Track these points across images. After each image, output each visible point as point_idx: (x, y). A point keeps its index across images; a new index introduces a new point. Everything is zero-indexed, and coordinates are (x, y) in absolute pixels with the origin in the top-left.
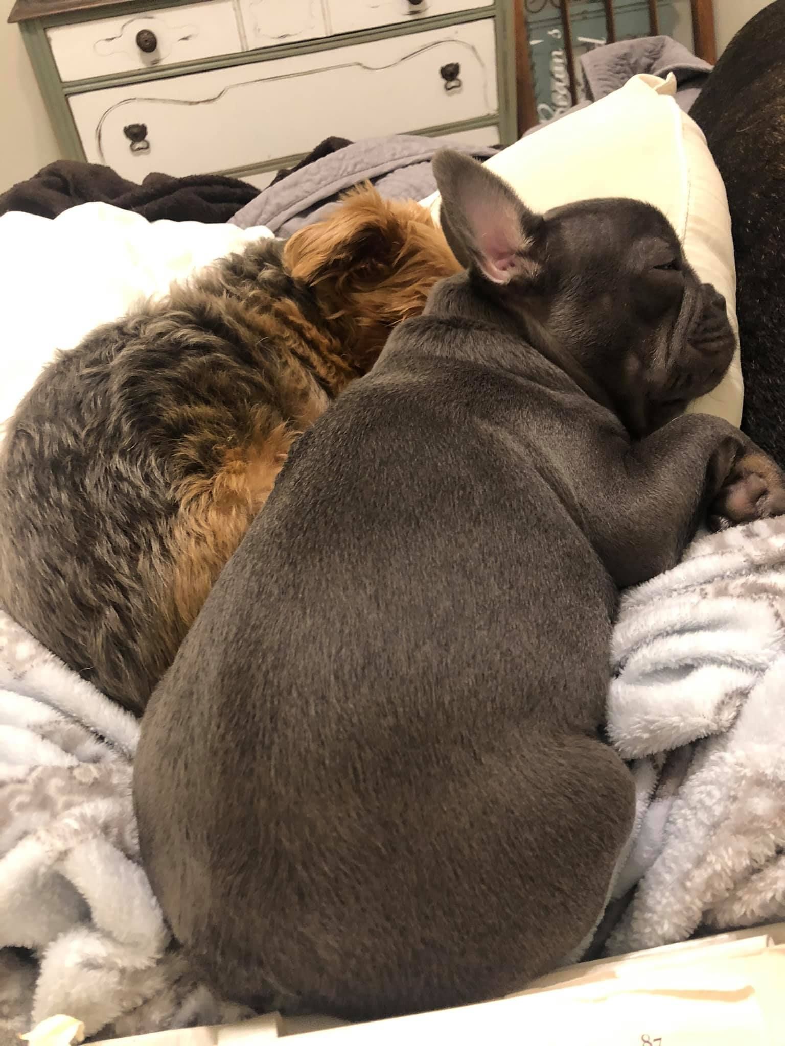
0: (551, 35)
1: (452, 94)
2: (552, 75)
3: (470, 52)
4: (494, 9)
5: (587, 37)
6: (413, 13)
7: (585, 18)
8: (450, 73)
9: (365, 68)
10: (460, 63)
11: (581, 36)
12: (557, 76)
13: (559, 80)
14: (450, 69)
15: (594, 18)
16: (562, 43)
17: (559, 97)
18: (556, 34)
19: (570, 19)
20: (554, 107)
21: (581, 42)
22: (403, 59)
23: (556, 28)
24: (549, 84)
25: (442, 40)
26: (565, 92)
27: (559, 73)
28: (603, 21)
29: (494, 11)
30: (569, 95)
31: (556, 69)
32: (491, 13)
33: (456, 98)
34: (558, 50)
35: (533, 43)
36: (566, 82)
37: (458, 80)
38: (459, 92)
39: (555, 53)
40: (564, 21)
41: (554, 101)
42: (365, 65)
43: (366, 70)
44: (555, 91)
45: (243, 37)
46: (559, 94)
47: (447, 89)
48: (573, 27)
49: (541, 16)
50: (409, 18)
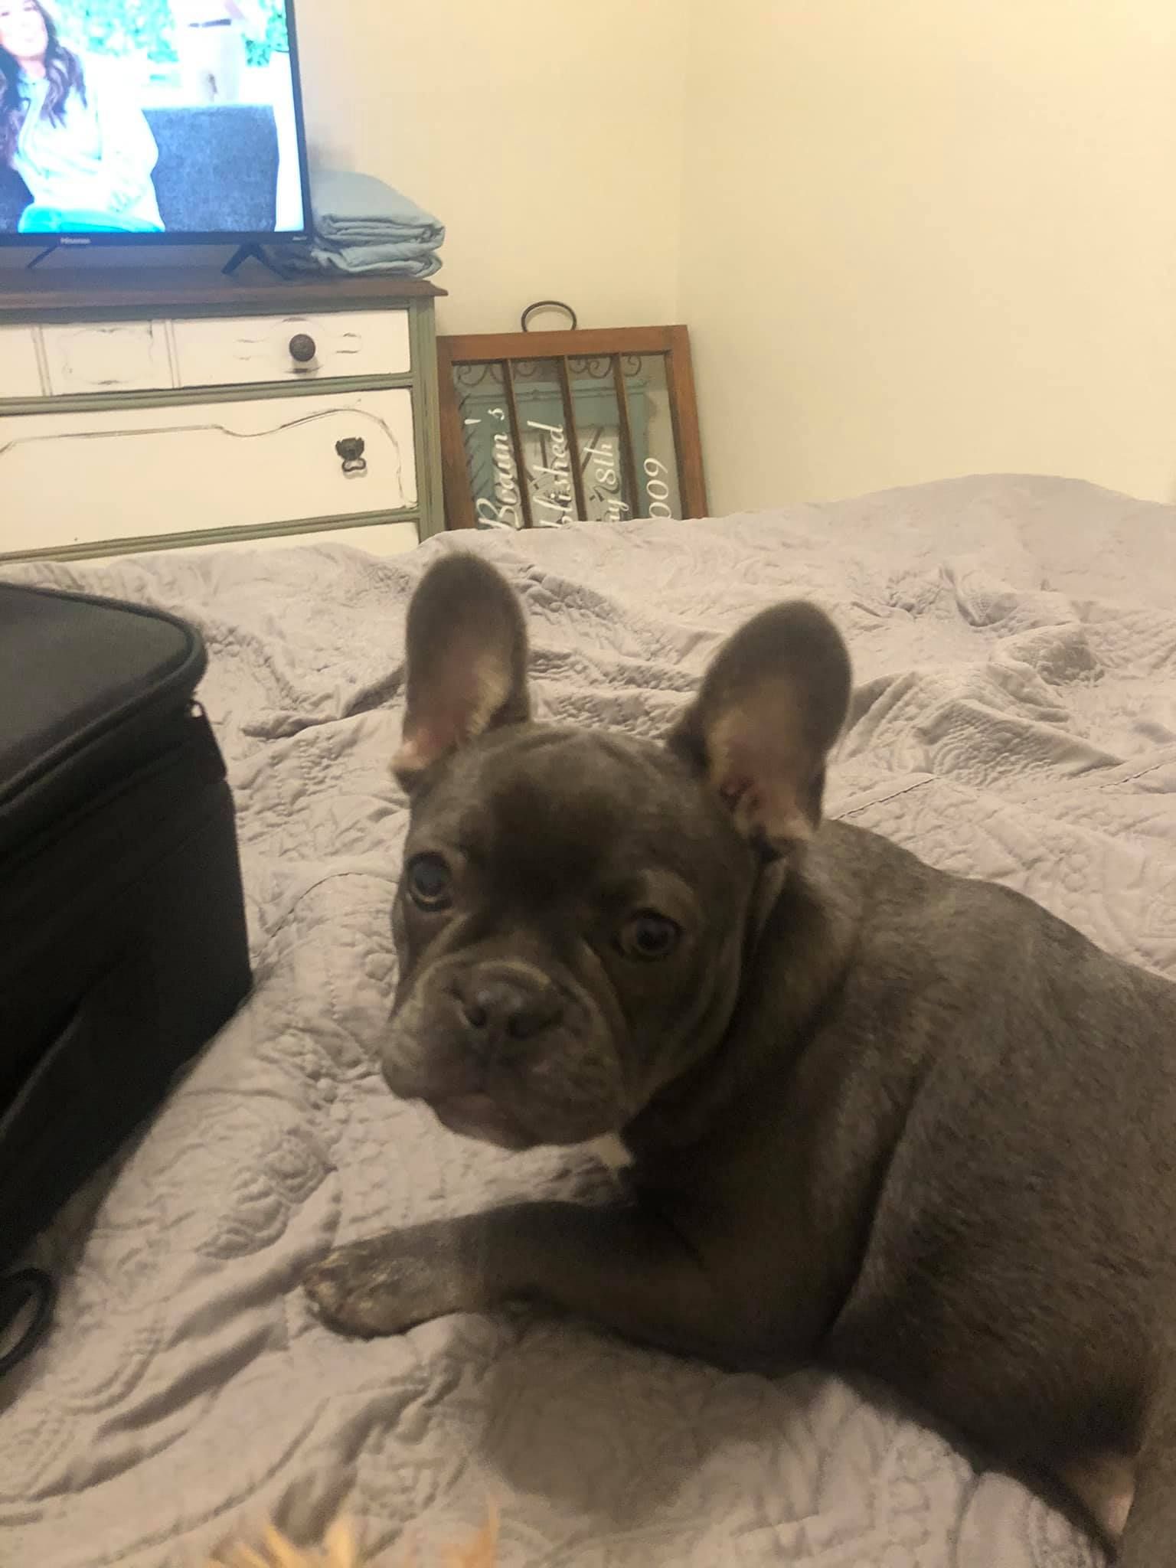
0: (491, 415)
1: (353, 476)
2: (495, 463)
3: (379, 427)
4: (411, 378)
5: (536, 422)
6: (297, 371)
7: (535, 399)
8: (351, 451)
9: (228, 432)
10: (364, 438)
11: (531, 421)
12: (501, 465)
13: (505, 471)
14: (351, 445)
15: (545, 400)
16: (508, 426)
17: (504, 491)
18: (499, 415)
19: (516, 399)
20: (499, 505)
21: (530, 427)
22: (284, 426)
23: (498, 407)
24: (492, 475)
25: (337, 408)
26: (512, 486)
27: (504, 462)
28: (560, 406)
29: (411, 380)
30: (517, 490)
31: (499, 456)
32: (407, 382)
33: (358, 482)
34: (501, 434)
35: (468, 422)
36: (514, 474)
37: (363, 460)
38: (362, 476)
39: (497, 437)
40: (509, 400)
41: (499, 496)
42: (227, 428)
43: (230, 436)
44: (499, 484)
45: (44, 376)
46: (504, 488)
47: (345, 470)
48: (521, 409)
49: (480, 390)
50: (294, 377)
